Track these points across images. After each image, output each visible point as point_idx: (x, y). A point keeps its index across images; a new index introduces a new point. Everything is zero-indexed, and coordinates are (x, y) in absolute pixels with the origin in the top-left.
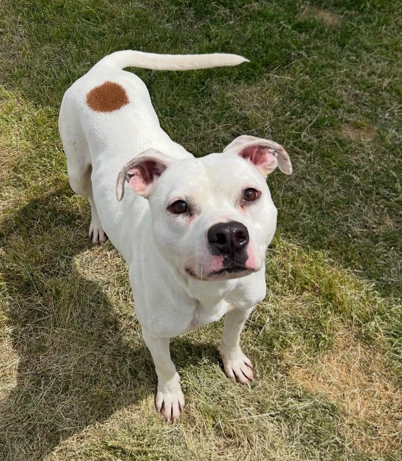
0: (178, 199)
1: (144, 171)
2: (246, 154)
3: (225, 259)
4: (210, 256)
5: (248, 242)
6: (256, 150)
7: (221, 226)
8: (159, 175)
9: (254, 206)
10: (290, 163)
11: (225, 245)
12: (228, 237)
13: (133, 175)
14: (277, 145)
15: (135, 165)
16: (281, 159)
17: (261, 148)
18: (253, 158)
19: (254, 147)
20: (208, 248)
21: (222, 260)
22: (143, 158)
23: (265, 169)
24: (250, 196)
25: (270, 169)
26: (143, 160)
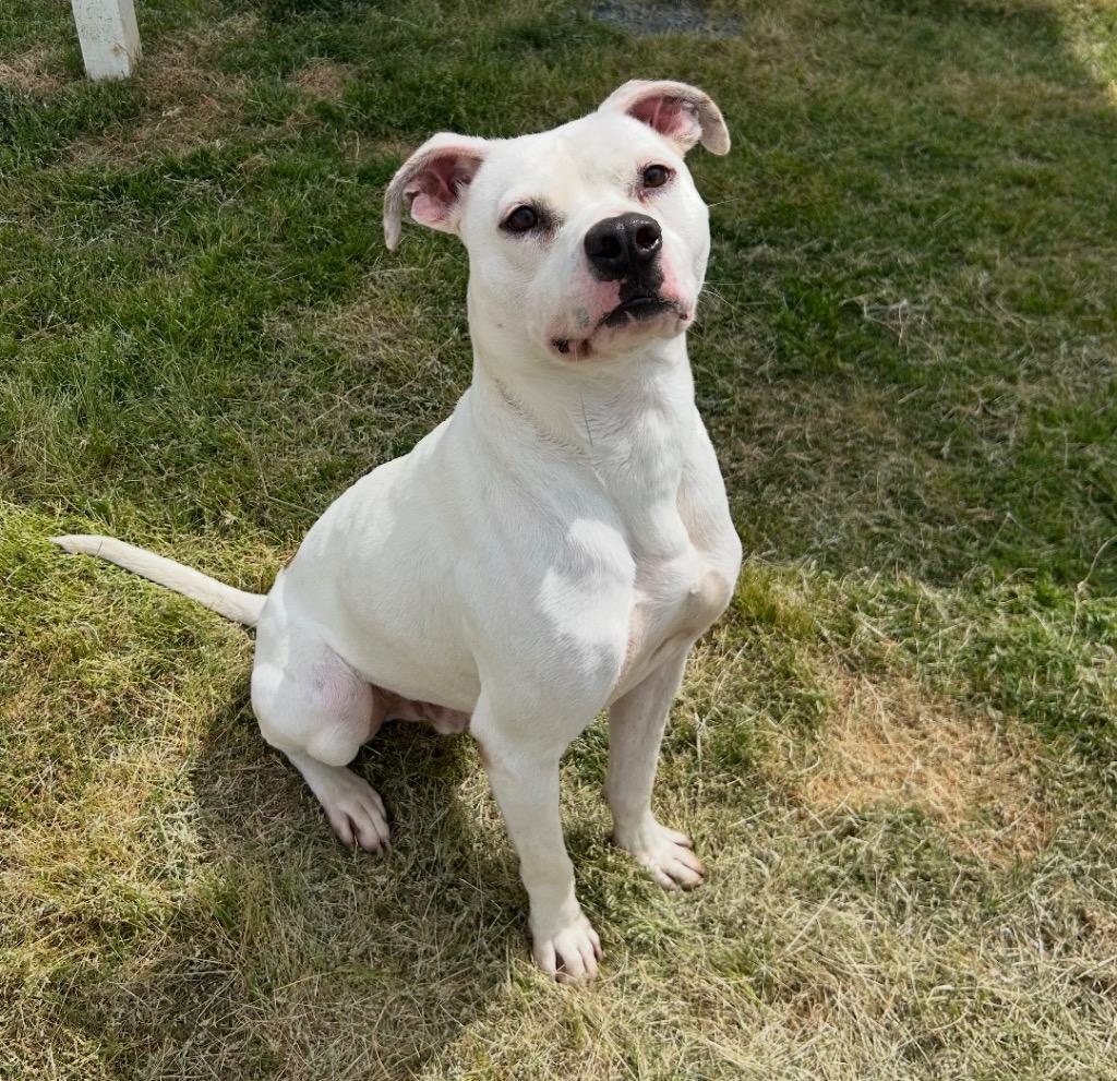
0: (517, 206)
1: (437, 181)
2: (640, 111)
3: (622, 286)
4: (595, 284)
5: (659, 246)
6: (659, 105)
7: (608, 223)
8: (468, 181)
9: (664, 196)
10: (724, 127)
11: (621, 258)
12: (624, 241)
13: (416, 194)
14: (696, 92)
15: (416, 171)
16: (706, 122)
17: (671, 102)
18: (655, 121)
19: (653, 99)
20: (590, 269)
21: (618, 288)
22: (429, 153)
23: (679, 139)
24: (654, 177)
25: (689, 141)
26: (432, 157)
